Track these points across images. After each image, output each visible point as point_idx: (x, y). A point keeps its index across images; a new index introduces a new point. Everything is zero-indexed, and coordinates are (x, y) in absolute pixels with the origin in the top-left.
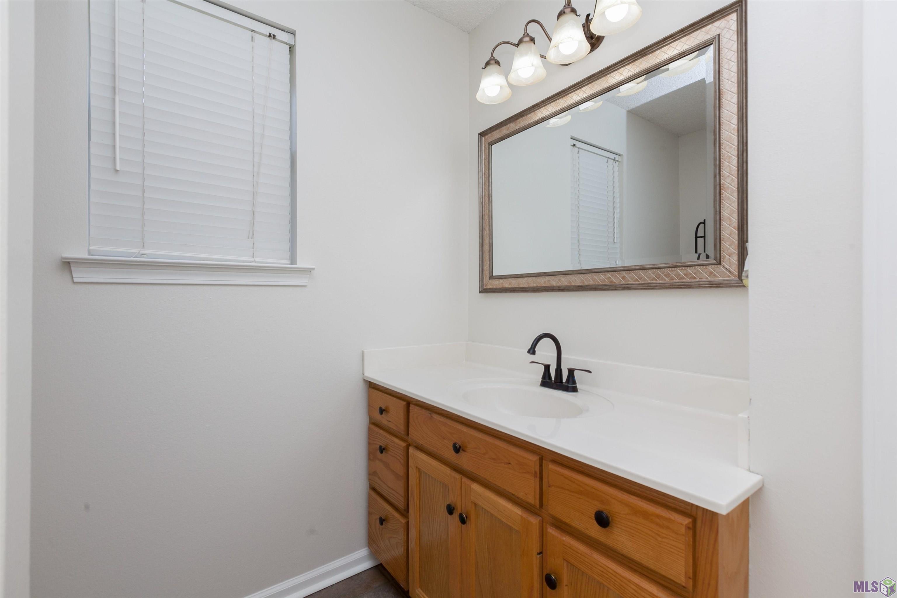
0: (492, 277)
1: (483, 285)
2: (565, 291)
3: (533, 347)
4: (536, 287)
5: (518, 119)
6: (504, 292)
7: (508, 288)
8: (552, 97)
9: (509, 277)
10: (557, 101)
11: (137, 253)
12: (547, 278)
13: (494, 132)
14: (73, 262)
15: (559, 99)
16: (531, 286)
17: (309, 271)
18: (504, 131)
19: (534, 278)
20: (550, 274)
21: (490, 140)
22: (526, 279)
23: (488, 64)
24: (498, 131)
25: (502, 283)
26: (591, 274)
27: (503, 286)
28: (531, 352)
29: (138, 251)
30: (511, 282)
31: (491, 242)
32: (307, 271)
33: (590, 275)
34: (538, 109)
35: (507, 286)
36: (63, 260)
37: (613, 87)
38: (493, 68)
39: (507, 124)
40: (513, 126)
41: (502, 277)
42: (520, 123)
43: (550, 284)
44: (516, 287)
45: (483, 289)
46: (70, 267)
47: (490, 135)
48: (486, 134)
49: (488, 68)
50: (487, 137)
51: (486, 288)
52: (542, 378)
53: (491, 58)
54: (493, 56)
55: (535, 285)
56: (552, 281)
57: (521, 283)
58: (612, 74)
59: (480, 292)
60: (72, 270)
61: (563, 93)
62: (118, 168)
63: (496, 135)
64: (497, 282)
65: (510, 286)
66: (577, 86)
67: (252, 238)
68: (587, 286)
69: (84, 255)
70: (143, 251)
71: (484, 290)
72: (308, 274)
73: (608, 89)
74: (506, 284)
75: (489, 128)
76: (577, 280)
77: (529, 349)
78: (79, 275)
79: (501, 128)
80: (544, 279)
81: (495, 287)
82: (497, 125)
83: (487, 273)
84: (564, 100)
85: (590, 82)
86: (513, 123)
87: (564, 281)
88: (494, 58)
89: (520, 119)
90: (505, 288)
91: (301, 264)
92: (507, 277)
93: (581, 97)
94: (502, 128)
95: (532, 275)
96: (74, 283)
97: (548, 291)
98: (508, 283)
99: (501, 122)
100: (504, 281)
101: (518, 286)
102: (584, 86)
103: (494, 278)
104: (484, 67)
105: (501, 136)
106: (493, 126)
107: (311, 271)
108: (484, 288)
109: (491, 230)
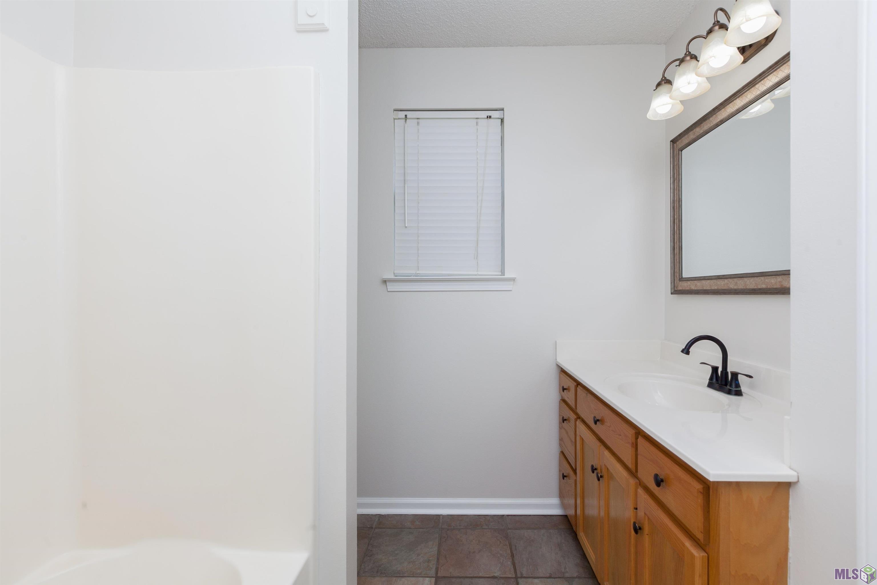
0: (681, 279)
1: (675, 286)
2: (739, 294)
3: (687, 347)
4: (717, 289)
5: (701, 123)
6: (690, 294)
7: (694, 290)
8: (729, 99)
9: (694, 279)
10: (735, 101)
11: (414, 273)
12: (726, 281)
13: (683, 138)
14: (387, 280)
15: (735, 99)
16: (713, 289)
17: (512, 280)
18: (692, 135)
19: (715, 281)
20: (727, 277)
21: (680, 146)
22: (708, 281)
23: (659, 85)
24: (686, 136)
25: (690, 285)
26: (764, 277)
27: (690, 288)
28: (685, 352)
29: (415, 272)
30: (696, 284)
31: (680, 245)
32: (513, 280)
33: (762, 278)
34: (718, 112)
35: (693, 288)
36: (383, 280)
37: (782, 82)
38: (665, 87)
39: (694, 129)
40: (698, 131)
41: (689, 279)
42: (703, 127)
43: (728, 287)
44: (701, 289)
45: (674, 291)
46: (386, 283)
47: (680, 141)
48: (677, 141)
49: (659, 88)
50: (678, 143)
51: (677, 289)
52: (709, 380)
53: (662, 79)
54: (664, 77)
55: (716, 288)
56: (730, 284)
57: (705, 285)
58: (768, 77)
59: (672, 293)
60: (387, 285)
61: (738, 93)
62: (406, 226)
63: (685, 140)
64: (686, 284)
65: (696, 289)
66: (750, 85)
67: (477, 259)
68: (760, 289)
69: (392, 277)
70: (418, 272)
71: (676, 291)
72: (512, 282)
73: (778, 84)
74: (693, 286)
75: (678, 135)
76: (751, 284)
77: (683, 349)
78: (391, 287)
79: (688, 133)
80: (723, 282)
81: (684, 289)
82: (685, 131)
83: (677, 275)
84: (740, 100)
85: (761, 79)
86: (698, 127)
87: (740, 284)
88: (665, 78)
89: (704, 123)
90: (692, 290)
91: (507, 275)
92: (693, 280)
93: (755, 95)
94: (690, 133)
95: (713, 278)
96: (388, 291)
97: (725, 294)
98: (694, 285)
99: (688, 128)
100: (691, 282)
101: (702, 289)
102: (757, 84)
103: (684, 279)
104: (655, 89)
105: (689, 141)
106: (681, 133)
107: (514, 280)
108: (676, 289)
109: (681, 234)
